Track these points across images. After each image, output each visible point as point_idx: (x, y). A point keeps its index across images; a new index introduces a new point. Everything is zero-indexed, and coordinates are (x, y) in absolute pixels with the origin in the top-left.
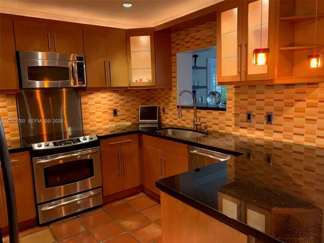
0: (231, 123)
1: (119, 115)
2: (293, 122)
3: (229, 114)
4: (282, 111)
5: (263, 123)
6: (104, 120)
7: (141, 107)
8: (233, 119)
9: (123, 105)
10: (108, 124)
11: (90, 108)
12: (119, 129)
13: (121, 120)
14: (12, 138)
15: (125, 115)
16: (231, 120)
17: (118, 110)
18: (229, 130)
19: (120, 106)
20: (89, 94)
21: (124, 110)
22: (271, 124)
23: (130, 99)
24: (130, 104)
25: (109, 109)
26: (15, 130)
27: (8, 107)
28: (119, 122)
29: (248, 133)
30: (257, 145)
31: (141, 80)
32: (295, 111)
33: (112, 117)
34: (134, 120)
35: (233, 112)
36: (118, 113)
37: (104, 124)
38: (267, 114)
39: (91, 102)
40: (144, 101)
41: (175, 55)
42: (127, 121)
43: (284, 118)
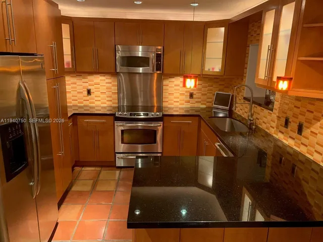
0: (274, 125)
1: (195, 98)
2: (316, 138)
3: (274, 115)
4: (311, 123)
5: (295, 132)
6: (180, 101)
7: (217, 93)
8: (276, 121)
9: (200, 90)
10: (183, 104)
11: (170, 89)
12: (194, 110)
13: (196, 102)
14: (113, 105)
15: (200, 98)
16: (274, 122)
17: (194, 93)
18: (272, 131)
19: (197, 90)
20: (170, 77)
21: (200, 94)
22: (301, 135)
23: (207, 85)
24: (207, 89)
25: (186, 92)
26: (115, 100)
27: (112, 83)
28: (195, 103)
29: (284, 139)
30: (288, 153)
31: (213, 69)
32: (320, 127)
33: (188, 98)
34: (208, 104)
35: (277, 114)
36: (194, 96)
37: (181, 104)
38: (299, 123)
39: (171, 85)
40: (222, 87)
41: (249, 47)
42: (202, 104)
43: (311, 132)
